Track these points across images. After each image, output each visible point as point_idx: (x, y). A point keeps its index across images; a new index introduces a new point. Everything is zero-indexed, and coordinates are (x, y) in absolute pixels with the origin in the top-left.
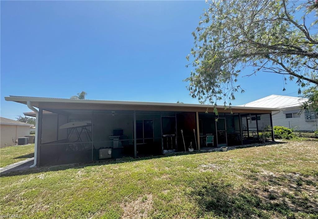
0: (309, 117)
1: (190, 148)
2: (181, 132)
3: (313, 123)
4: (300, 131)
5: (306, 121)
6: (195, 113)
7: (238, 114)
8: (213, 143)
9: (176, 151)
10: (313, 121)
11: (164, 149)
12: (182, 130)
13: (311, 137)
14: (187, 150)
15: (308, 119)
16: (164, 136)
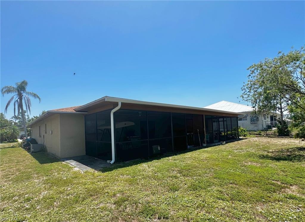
0: (253, 120)
1: (204, 143)
2: (197, 131)
3: (254, 125)
4: (250, 131)
5: (251, 123)
6: (203, 115)
7: (216, 117)
8: (209, 140)
9: (194, 147)
10: (255, 123)
11: (188, 145)
12: (198, 130)
13: (257, 135)
14: (202, 145)
15: (252, 122)
16: (188, 134)
